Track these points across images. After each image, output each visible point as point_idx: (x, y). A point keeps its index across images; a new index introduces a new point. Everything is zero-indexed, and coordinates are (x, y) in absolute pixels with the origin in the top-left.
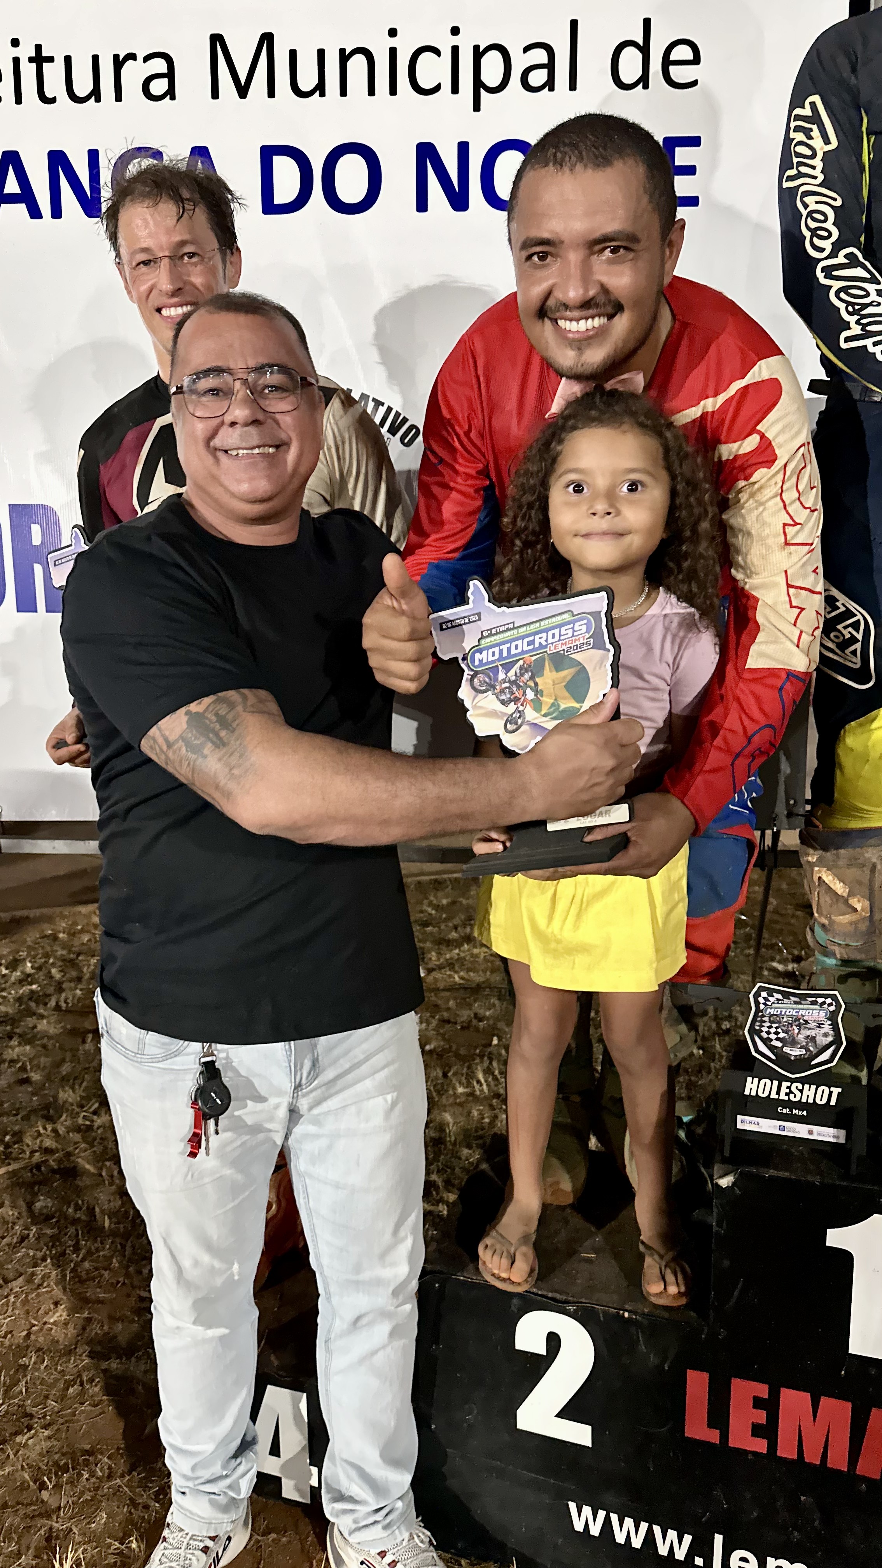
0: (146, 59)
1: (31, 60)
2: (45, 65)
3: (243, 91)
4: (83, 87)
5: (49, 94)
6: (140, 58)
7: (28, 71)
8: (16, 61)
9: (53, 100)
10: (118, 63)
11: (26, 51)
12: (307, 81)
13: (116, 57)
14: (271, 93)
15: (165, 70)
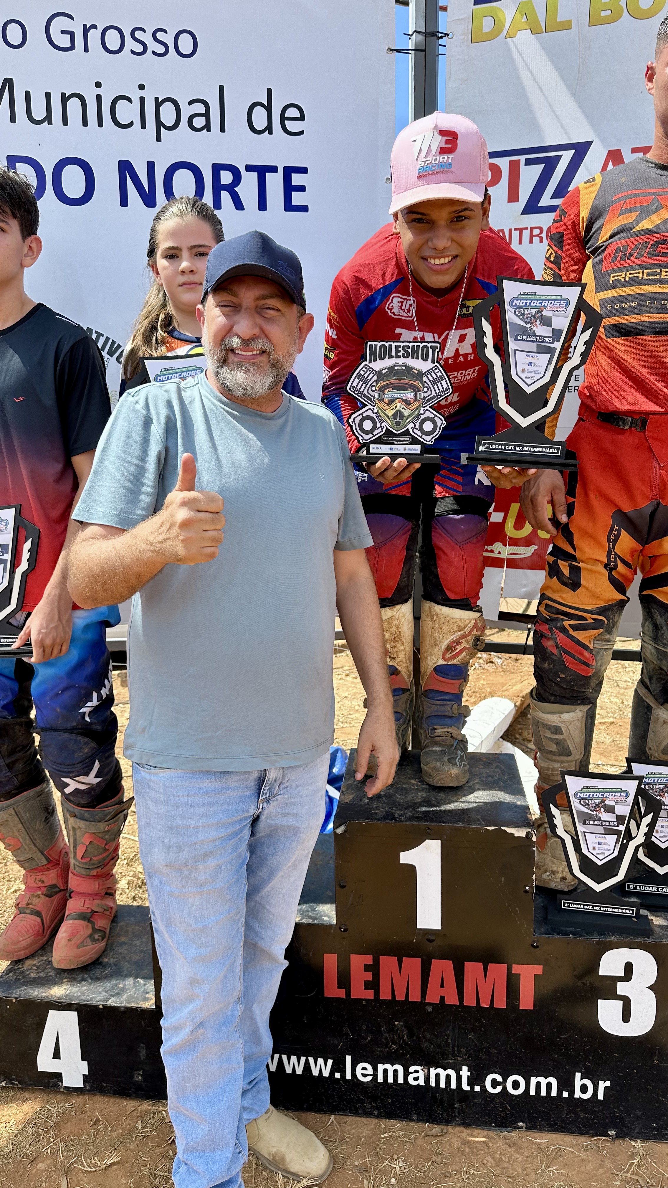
12: (39, 113)
14: (13, 120)
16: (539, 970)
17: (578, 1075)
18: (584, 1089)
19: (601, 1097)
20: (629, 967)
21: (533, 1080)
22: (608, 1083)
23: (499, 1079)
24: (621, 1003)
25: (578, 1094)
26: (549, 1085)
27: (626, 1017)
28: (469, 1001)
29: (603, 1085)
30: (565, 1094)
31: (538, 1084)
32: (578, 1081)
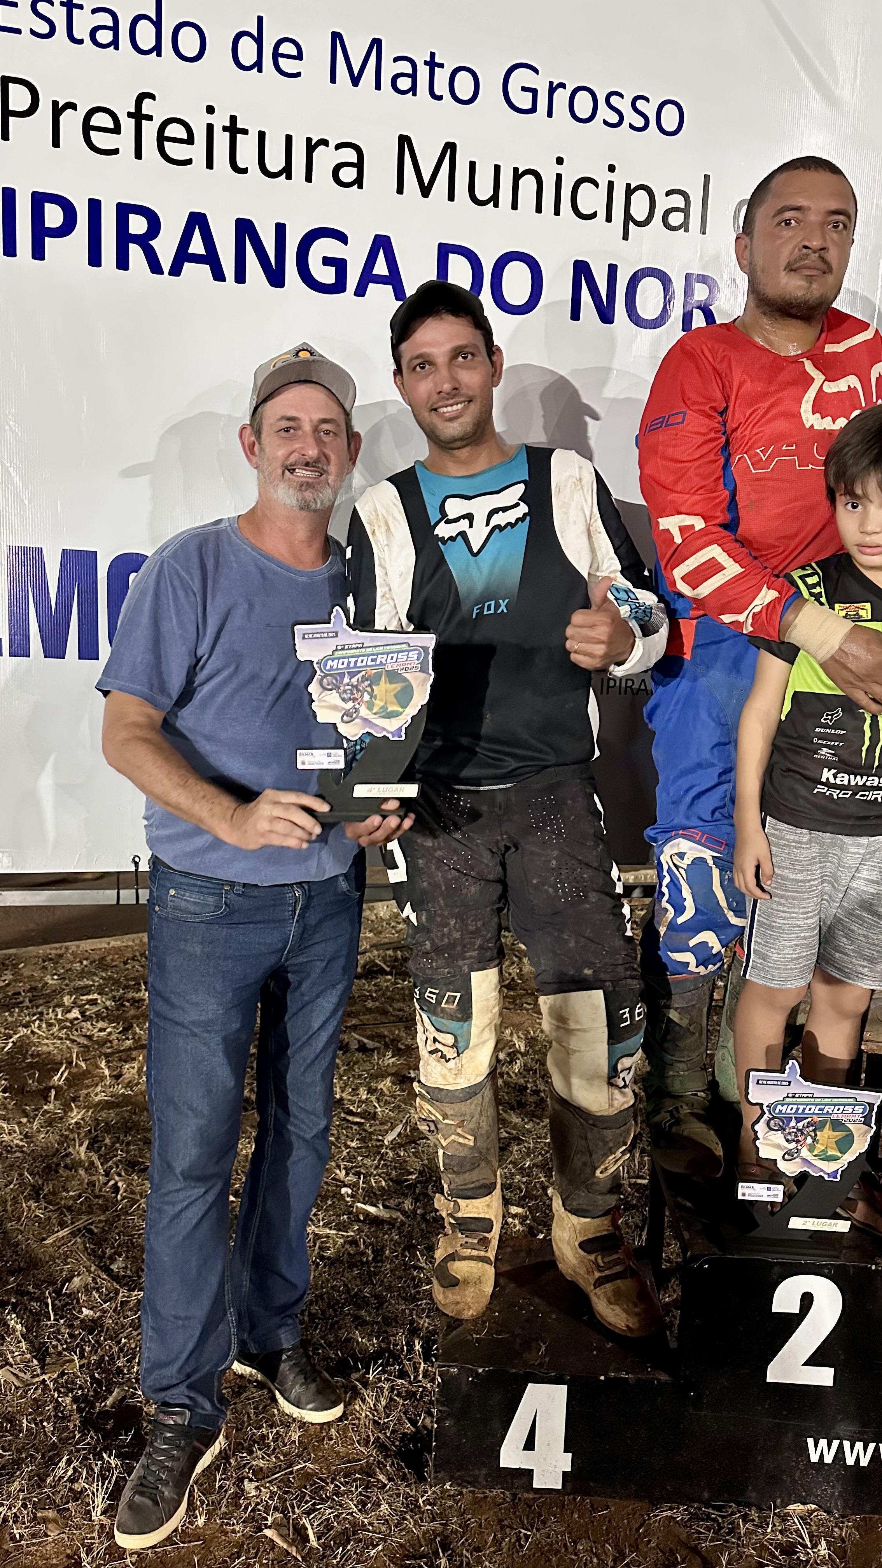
0: (338, 147)
1: (225, 129)
2: (239, 136)
3: (426, 191)
4: (275, 162)
5: (241, 164)
6: (332, 145)
7: (222, 140)
8: (210, 128)
9: (244, 171)
10: (311, 147)
11: (220, 120)
12: (484, 191)
13: (309, 140)
14: (451, 198)
15: (354, 159)
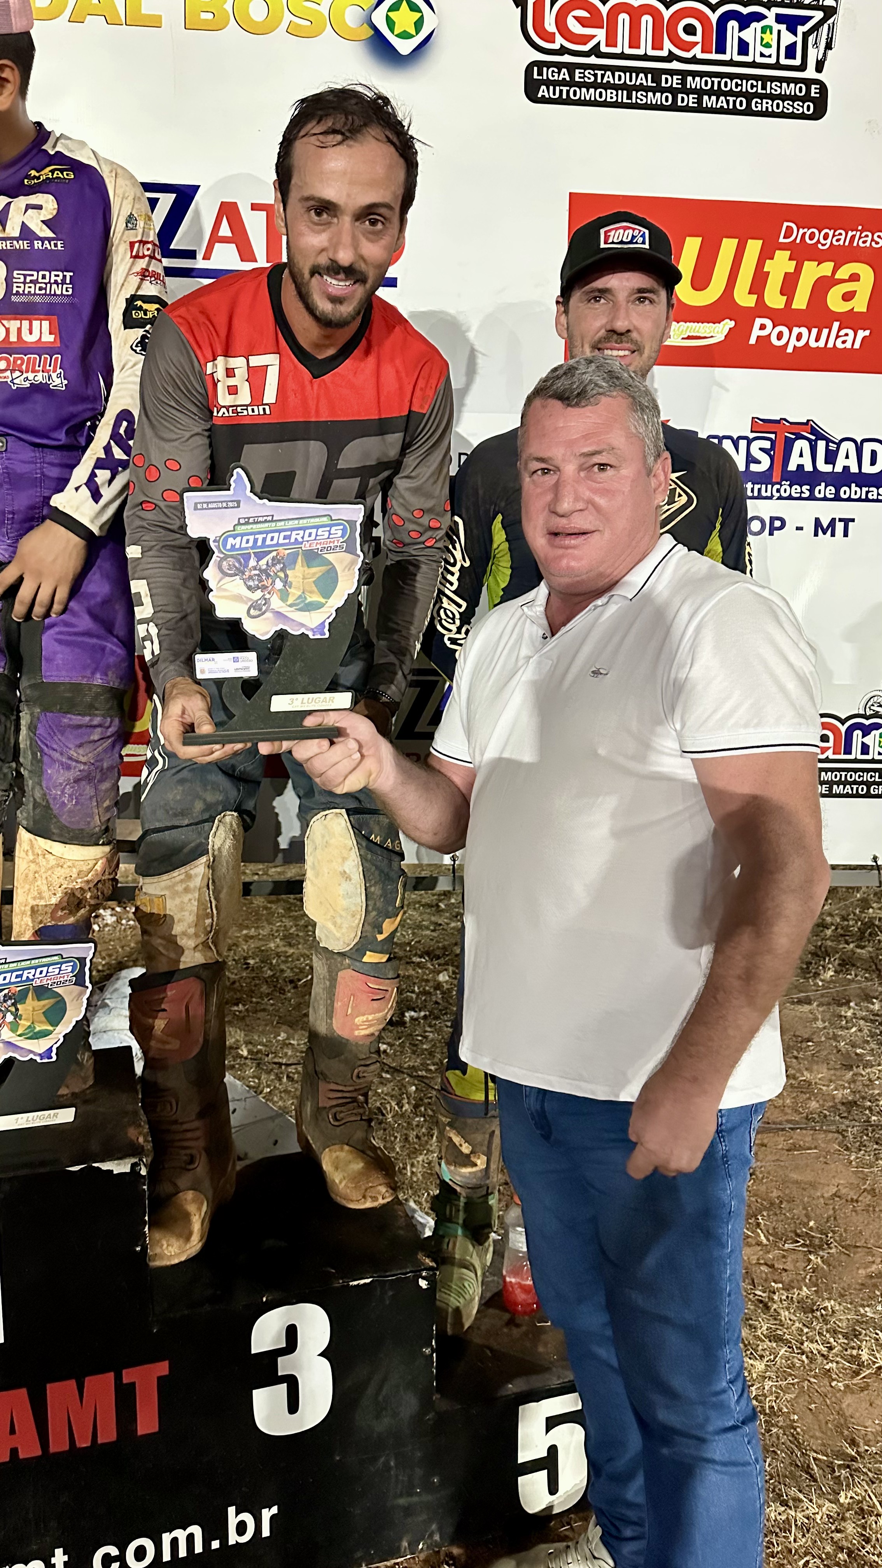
16: (163, 1368)
17: (232, 1510)
18: (241, 1528)
19: (266, 1532)
20: (291, 1332)
21: (166, 1538)
22: (275, 1510)
23: (114, 1551)
24: (284, 1386)
25: (233, 1538)
26: (190, 1538)
27: (293, 1406)
28: (58, 1444)
29: (267, 1514)
30: (215, 1544)
31: (175, 1542)
32: (233, 1518)
